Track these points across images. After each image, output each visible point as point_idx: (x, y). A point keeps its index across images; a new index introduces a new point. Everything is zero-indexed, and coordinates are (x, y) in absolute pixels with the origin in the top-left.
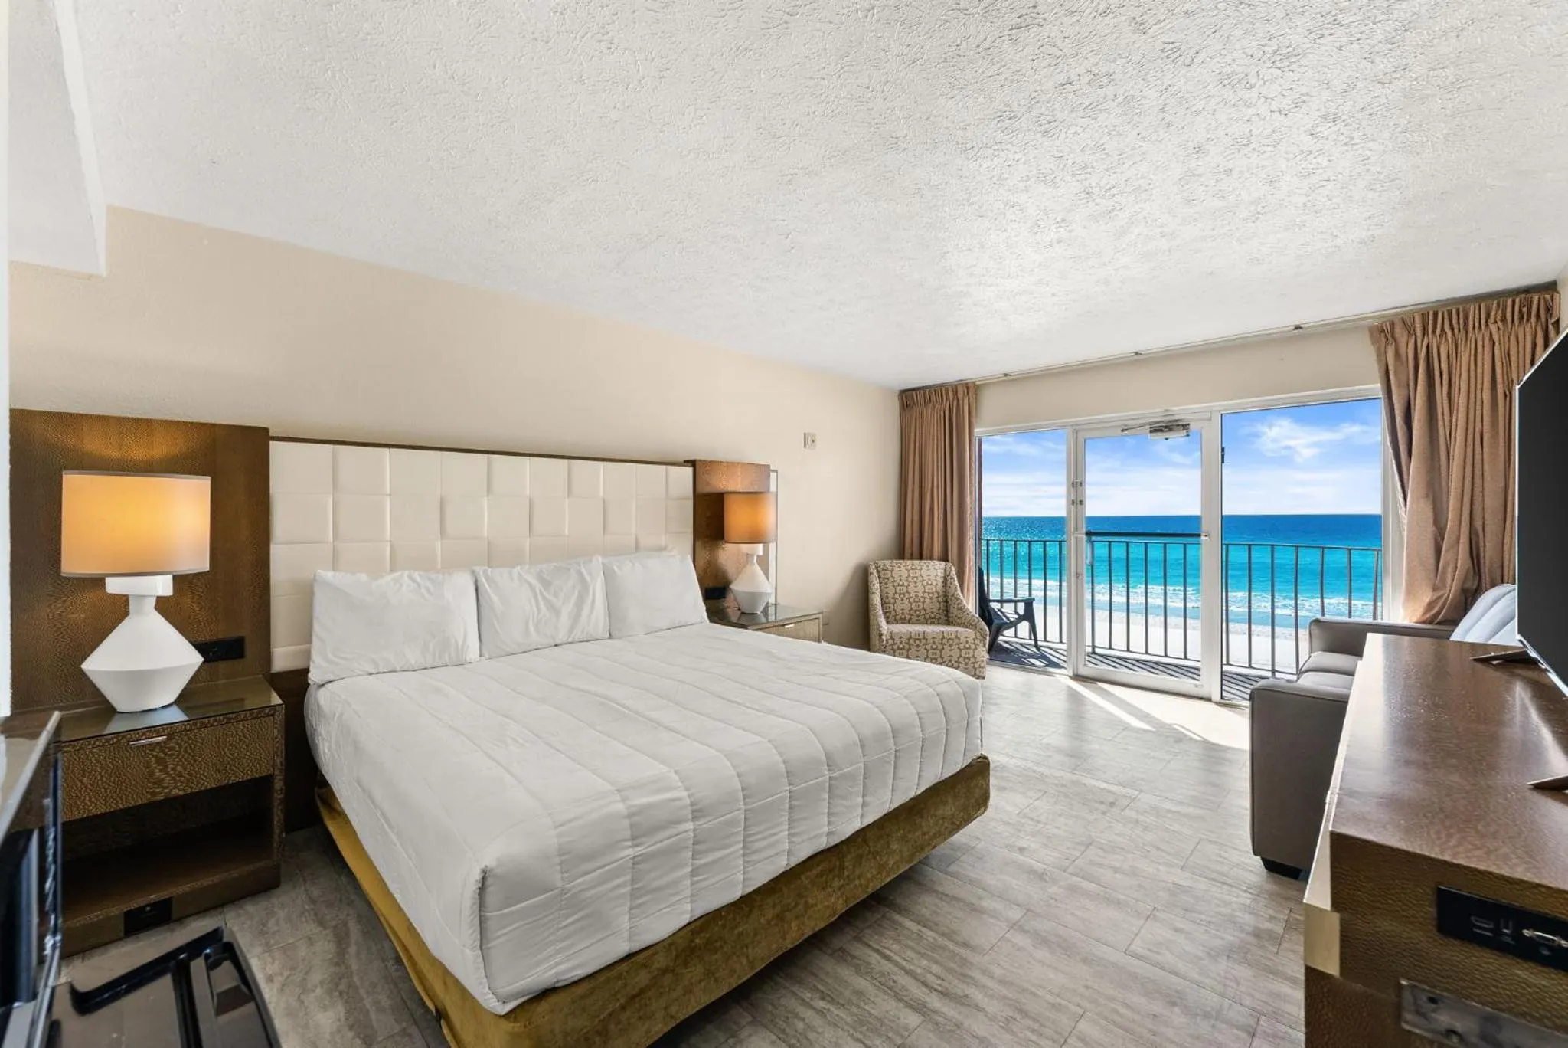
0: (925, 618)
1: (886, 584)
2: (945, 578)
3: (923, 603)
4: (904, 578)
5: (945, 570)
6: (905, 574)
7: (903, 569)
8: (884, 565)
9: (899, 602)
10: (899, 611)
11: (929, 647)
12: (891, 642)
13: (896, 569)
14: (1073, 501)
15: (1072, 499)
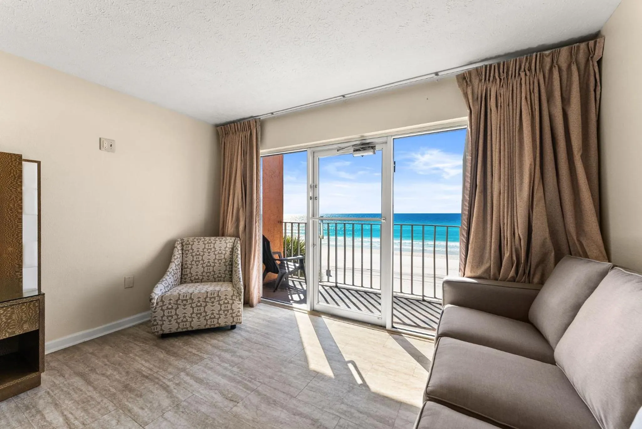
0: (214, 278)
1: (187, 254)
2: (233, 249)
3: (213, 267)
4: (201, 250)
5: (234, 243)
6: (201, 246)
7: (201, 243)
8: (188, 241)
9: (195, 267)
10: (194, 274)
11: (194, 305)
12: (160, 304)
13: (196, 243)
14: (311, 197)
15: (310, 196)
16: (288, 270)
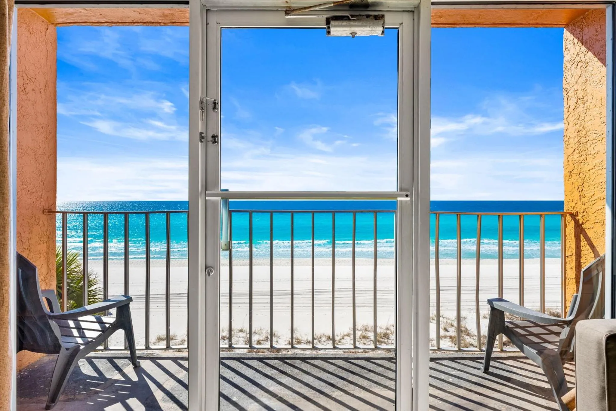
14: (201, 133)
15: (200, 131)
16: (83, 336)
